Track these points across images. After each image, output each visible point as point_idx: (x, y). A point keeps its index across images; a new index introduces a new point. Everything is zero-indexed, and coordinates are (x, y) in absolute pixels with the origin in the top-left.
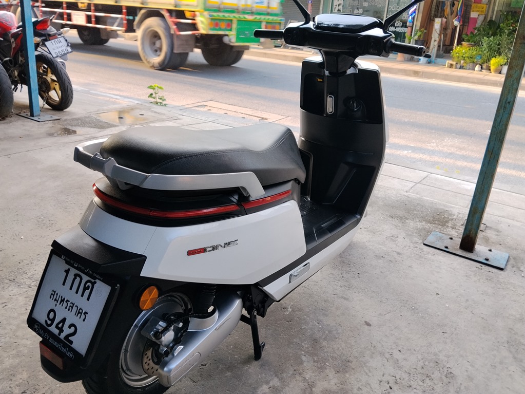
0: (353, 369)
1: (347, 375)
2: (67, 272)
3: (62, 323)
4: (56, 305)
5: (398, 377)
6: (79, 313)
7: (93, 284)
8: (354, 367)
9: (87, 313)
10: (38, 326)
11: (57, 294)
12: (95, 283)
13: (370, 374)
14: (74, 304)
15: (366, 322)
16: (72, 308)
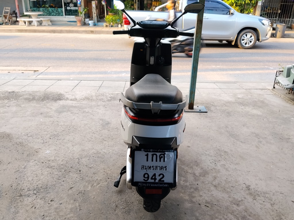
0: (200, 163)
1: (201, 166)
2: (147, 155)
3: (154, 176)
4: (147, 171)
5: (214, 159)
6: (162, 168)
7: (164, 155)
8: (199, 162)
9: (166, 167)
10: (141, 183)
11: (145, 166)
12: (165, 154)
13: (206, 162)
14: (157, 166)
15: (187, 146)
16: (157, 168)
